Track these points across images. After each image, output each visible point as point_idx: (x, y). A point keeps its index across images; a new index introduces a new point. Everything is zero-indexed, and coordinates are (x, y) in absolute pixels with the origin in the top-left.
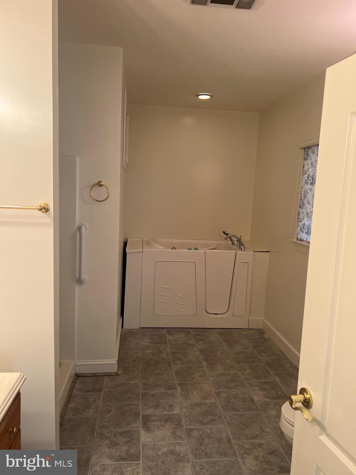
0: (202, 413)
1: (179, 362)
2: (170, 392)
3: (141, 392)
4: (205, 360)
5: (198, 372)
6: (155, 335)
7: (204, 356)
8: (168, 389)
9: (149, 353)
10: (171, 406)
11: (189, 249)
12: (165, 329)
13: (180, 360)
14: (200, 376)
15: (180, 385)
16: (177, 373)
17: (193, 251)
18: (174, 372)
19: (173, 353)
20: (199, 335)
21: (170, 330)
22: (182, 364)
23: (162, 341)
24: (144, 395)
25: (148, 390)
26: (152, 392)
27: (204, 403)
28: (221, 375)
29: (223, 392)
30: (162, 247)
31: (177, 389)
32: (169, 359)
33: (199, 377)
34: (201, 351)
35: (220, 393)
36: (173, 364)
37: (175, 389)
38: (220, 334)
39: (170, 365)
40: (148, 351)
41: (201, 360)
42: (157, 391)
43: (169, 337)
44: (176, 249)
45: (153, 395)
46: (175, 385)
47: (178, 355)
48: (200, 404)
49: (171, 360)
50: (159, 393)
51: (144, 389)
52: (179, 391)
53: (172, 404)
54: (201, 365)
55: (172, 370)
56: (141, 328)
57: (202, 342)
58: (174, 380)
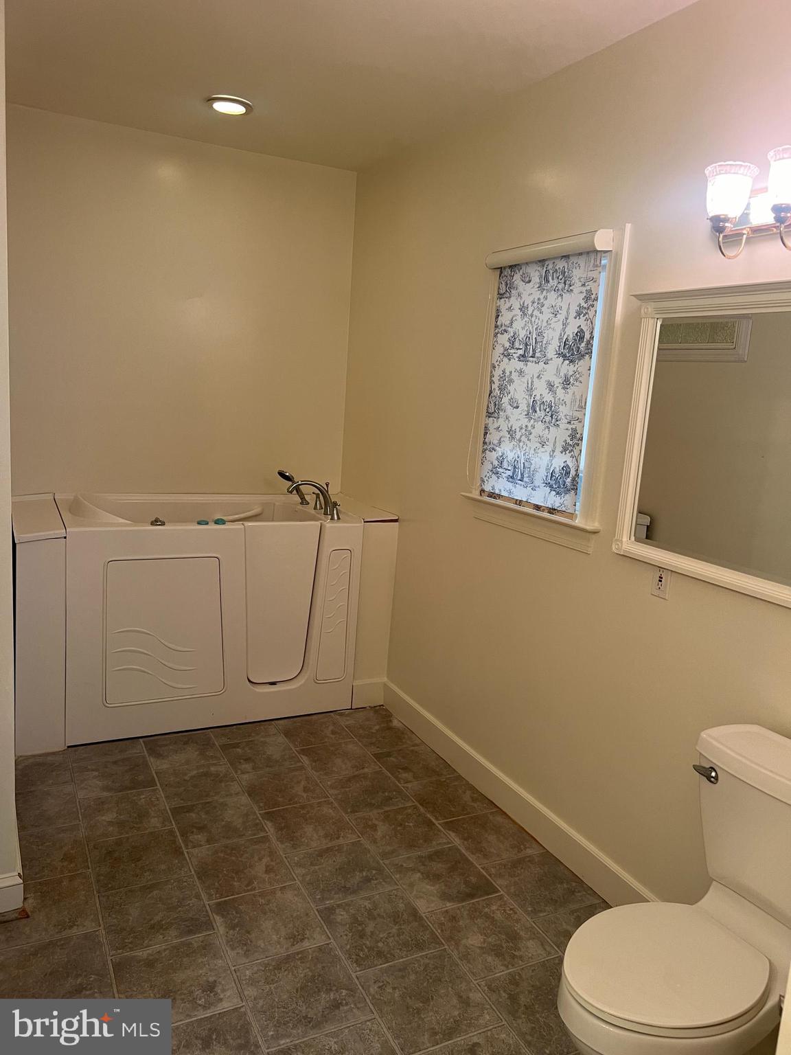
0: (302, 988)
1: (200, 837)
2: (196, 939)
3: (109, 962)
4: (269, 816)
5: (260, 859)
6: (115, 763)
7: (261, 805)
8: (190, 932)
9: (110, 823)
10: (211, 988)
11: (199, 523)
12: (141, 740)
13: (201, 829)
14: (268, 870)
15: (221, 908)
16: (204, 873)
17: (212, 526)
18: (193, 872)
19: (176, 811)
20: (236, 746)
21: (155, 743)
22: (208, 841)
23: (141, 778)
24: (119, 967)
25: (131, 949)
26: (142, 954)
27: (298, 953)
28: (321, 853)
29: (339, 906)
30: (122, 521)
31: (214, 924)
32: (171, 832)
33: (267, 872)
34: (252, 792)
35: (331, 910)
36: (186, 846)
37: (209, 925)
38: (288, 733)
39: (178, 852)
40: (103, 818)
41: (257, 818)
42: (158, 945)
43: (155, 764)
44: (163, 524)
45: (150, 963)
46: (207, 911)
47: (193, 815)
48: (288, 958)
49: (178, 834)
50: (165, 950)
51: (118, 948)
52: (221, 932)
53: (211, 979)
54: (262, 834)
55: (188, 864)
56: (68, 747)
57: (247, 766)
58: (198, 897)
